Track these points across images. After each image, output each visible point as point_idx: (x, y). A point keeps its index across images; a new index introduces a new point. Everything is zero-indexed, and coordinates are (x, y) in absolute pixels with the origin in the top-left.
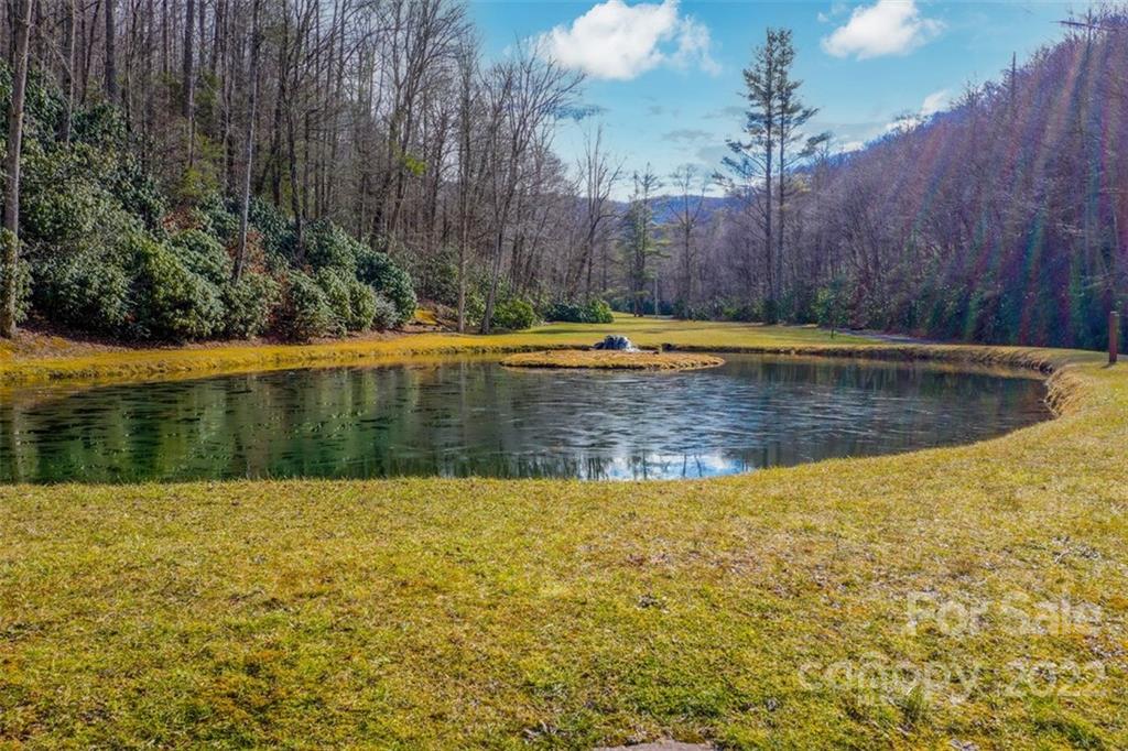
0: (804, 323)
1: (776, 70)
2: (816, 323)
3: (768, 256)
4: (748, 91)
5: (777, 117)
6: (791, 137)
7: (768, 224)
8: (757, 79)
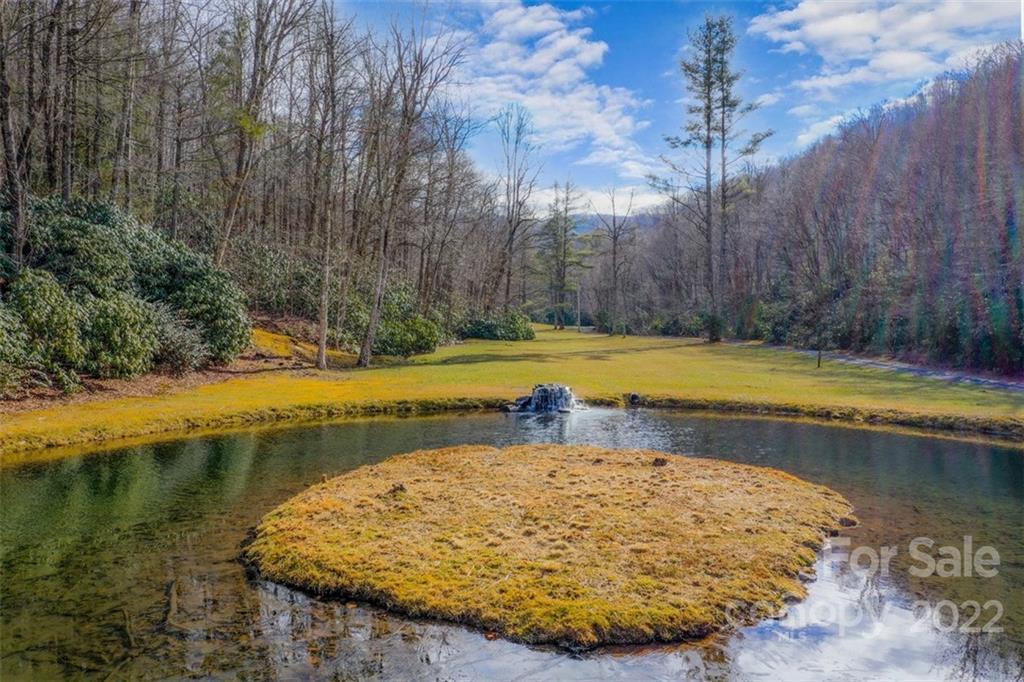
0: (746, 339)
1: (715, 59)
5: (718, 111)
7: (709, 230)
8: (694, 69)
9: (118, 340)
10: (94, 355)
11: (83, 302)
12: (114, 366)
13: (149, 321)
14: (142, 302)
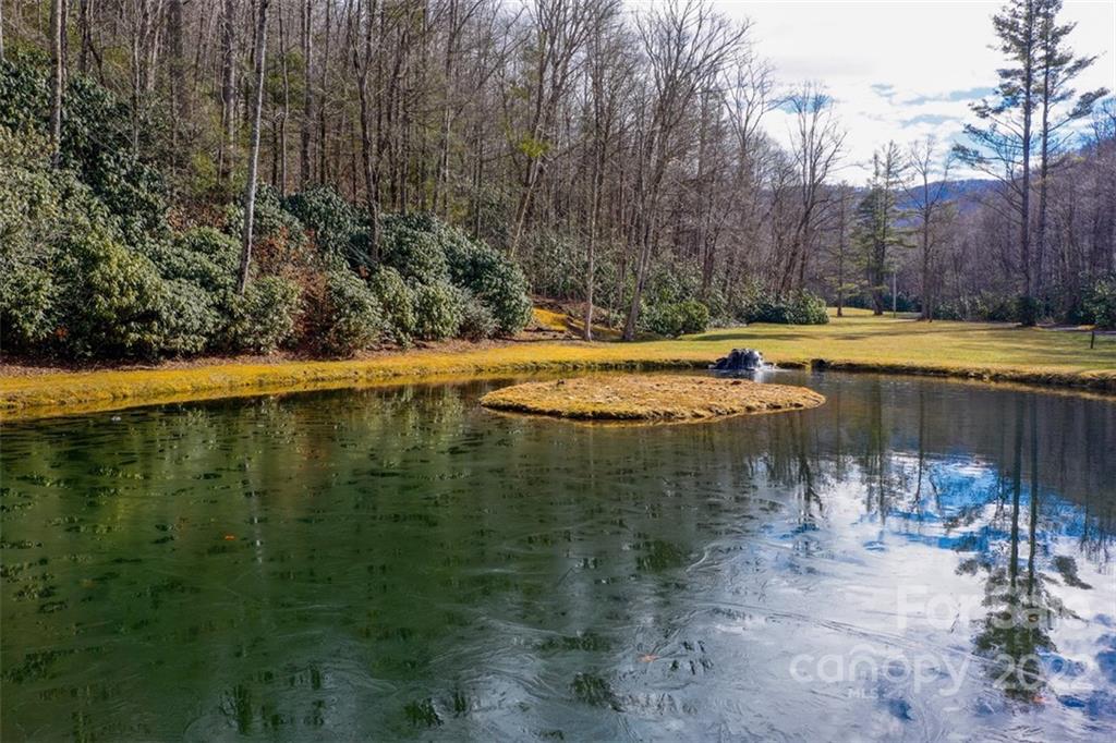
0: (1076, 324)
1: (1038, 14)
2: (1091, 324)
3: (1025, 243)
4: (1000, 42)
5: (1040, 72)
6: (1058, 96)
7: (1025, 204)
8: (1013, 26)
9: (436, 313)
10: (420, 324)
11: (414, 288)
12: (433, 332)
13: (456, 302)
14: (451, 288)
